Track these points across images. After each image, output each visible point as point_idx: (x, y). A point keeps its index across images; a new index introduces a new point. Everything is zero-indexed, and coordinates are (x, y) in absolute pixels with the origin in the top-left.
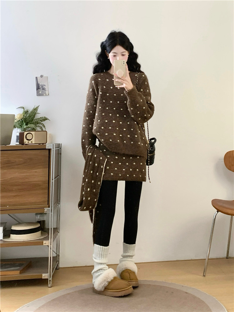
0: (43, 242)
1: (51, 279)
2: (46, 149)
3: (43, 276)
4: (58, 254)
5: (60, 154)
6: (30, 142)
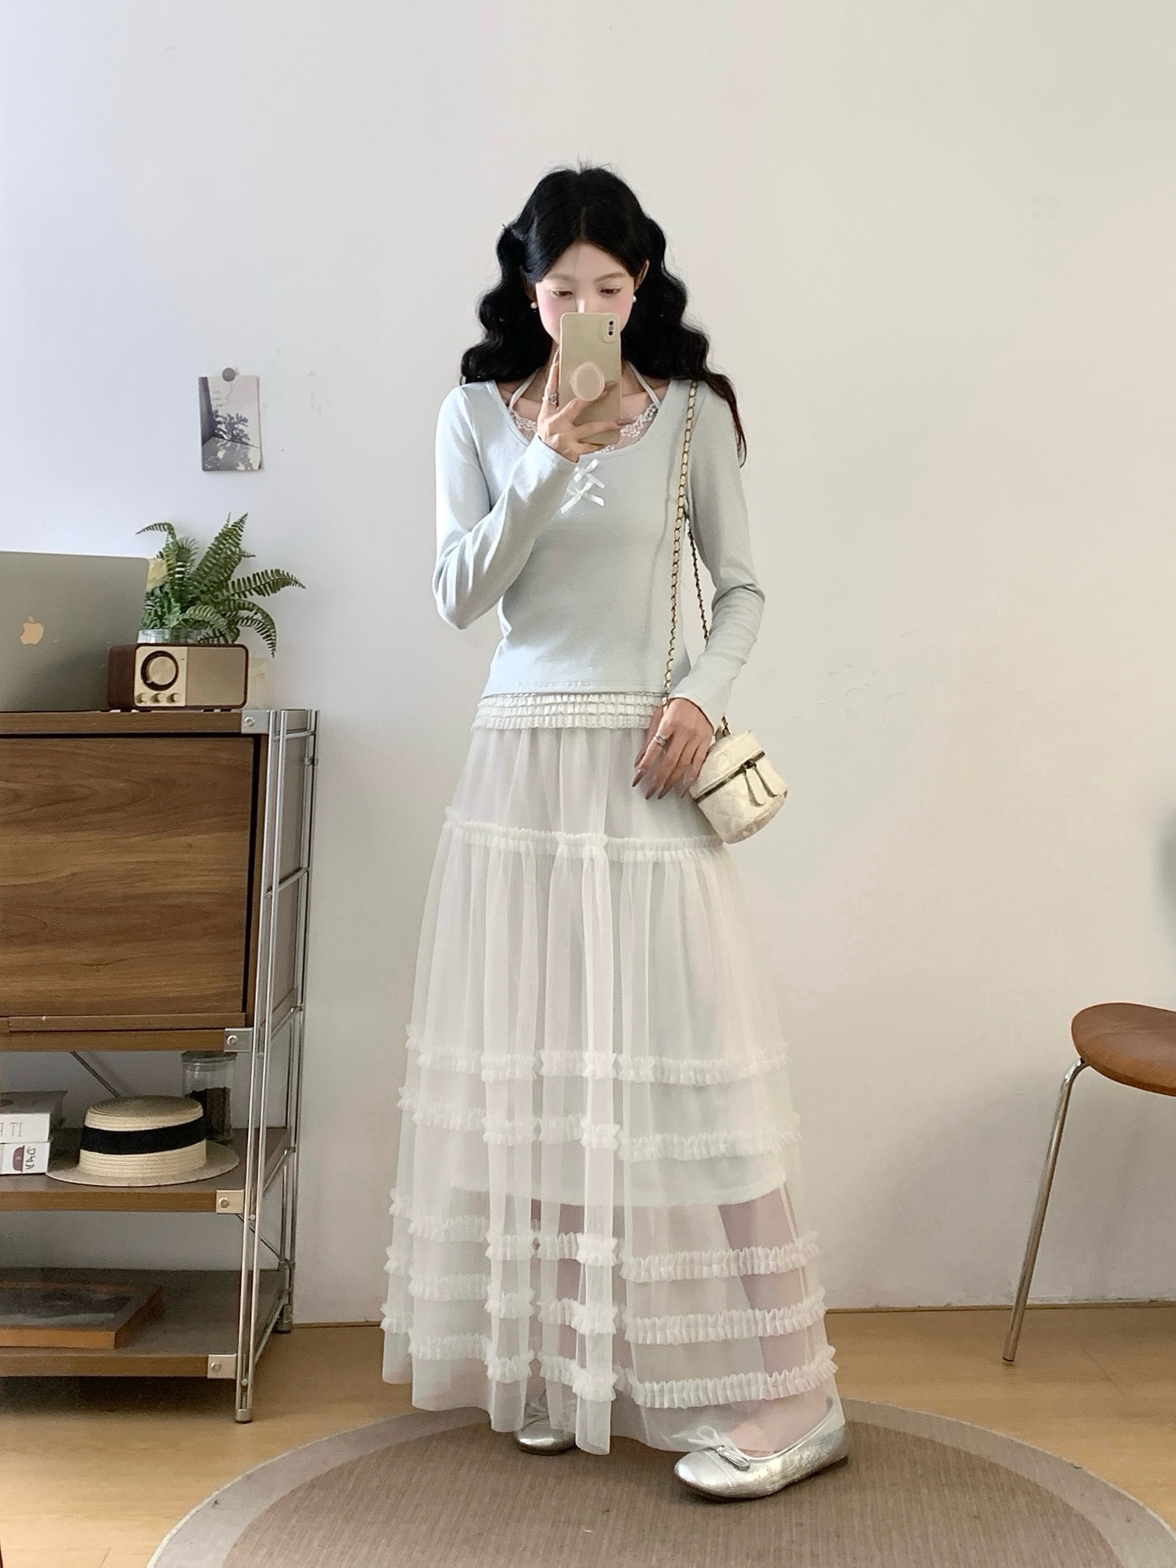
0: (215, 1195)
1: (249, 1380)
2: (240, 735)
3: (212, 1363)
4: (288, 1256)
5: (313, 761)
6: (163, 698)
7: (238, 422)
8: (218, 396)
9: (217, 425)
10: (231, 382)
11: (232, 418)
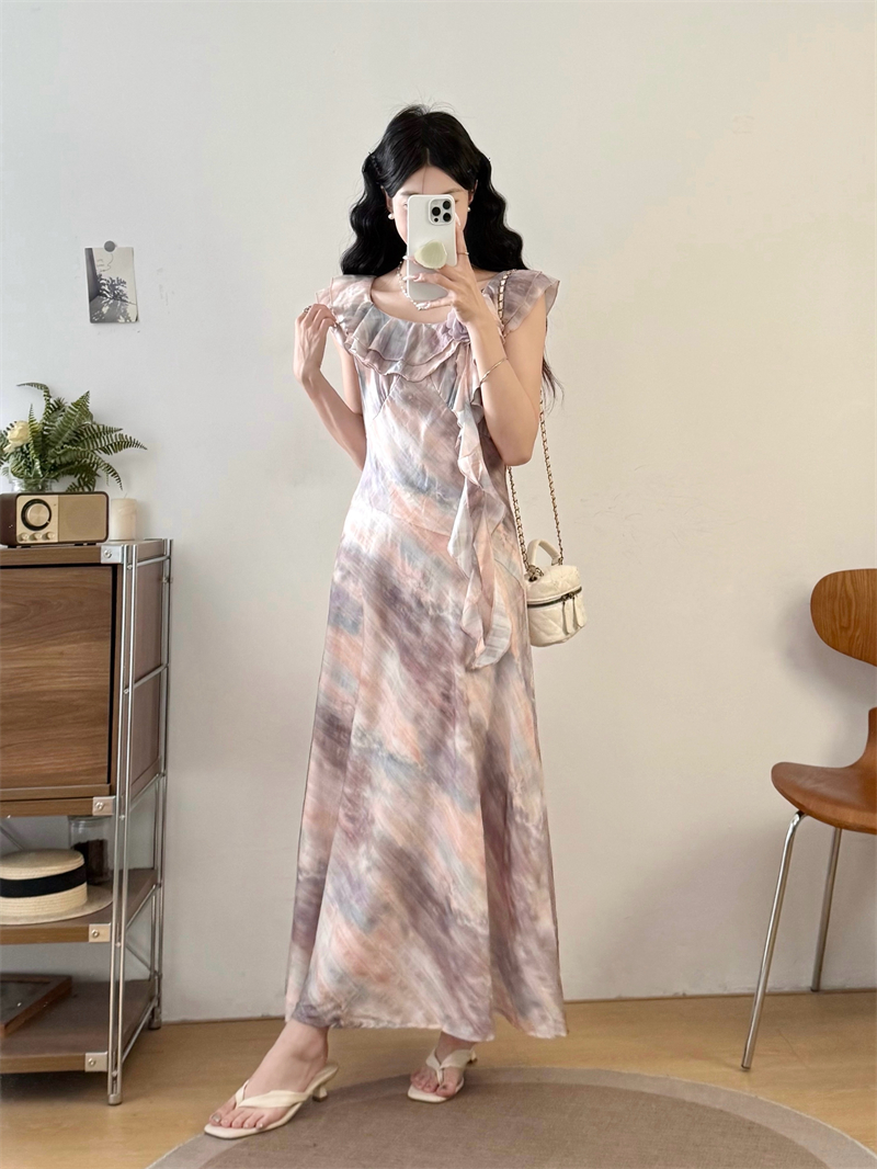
0: (88, 928)
1: (118, 1072)
2: (100, 565)
3: (88, 1059)
4: (157, 968)
5: (169, 580)
6: (40, 536)
7: (119, 284)
8: (100, 263)
9: (101, 287)
10: (111, 252)
11: (113, 281)
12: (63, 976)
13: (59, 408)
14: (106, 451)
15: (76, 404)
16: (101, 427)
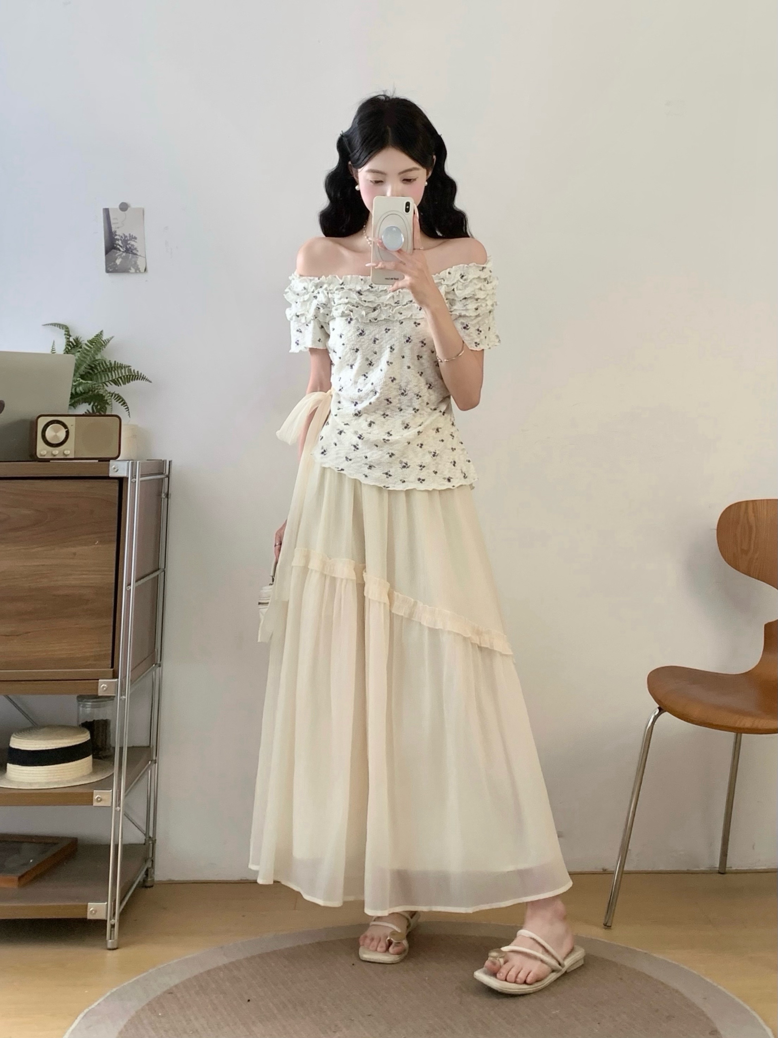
0: (92, 795)
1: (116, 921)
2: (108, 478)
3: (90, 908)
4: (151, 834)
5: (167, 495)
6: (56, 452)
7: (131, 240)
8: (116, 221)
9: (115, 241)
10: (126, 212)
11: (126, 237)
12: (70, 838)
13: (77, 346)
14: (116, 382)
15: (91, 342)
16: (113, 363)
